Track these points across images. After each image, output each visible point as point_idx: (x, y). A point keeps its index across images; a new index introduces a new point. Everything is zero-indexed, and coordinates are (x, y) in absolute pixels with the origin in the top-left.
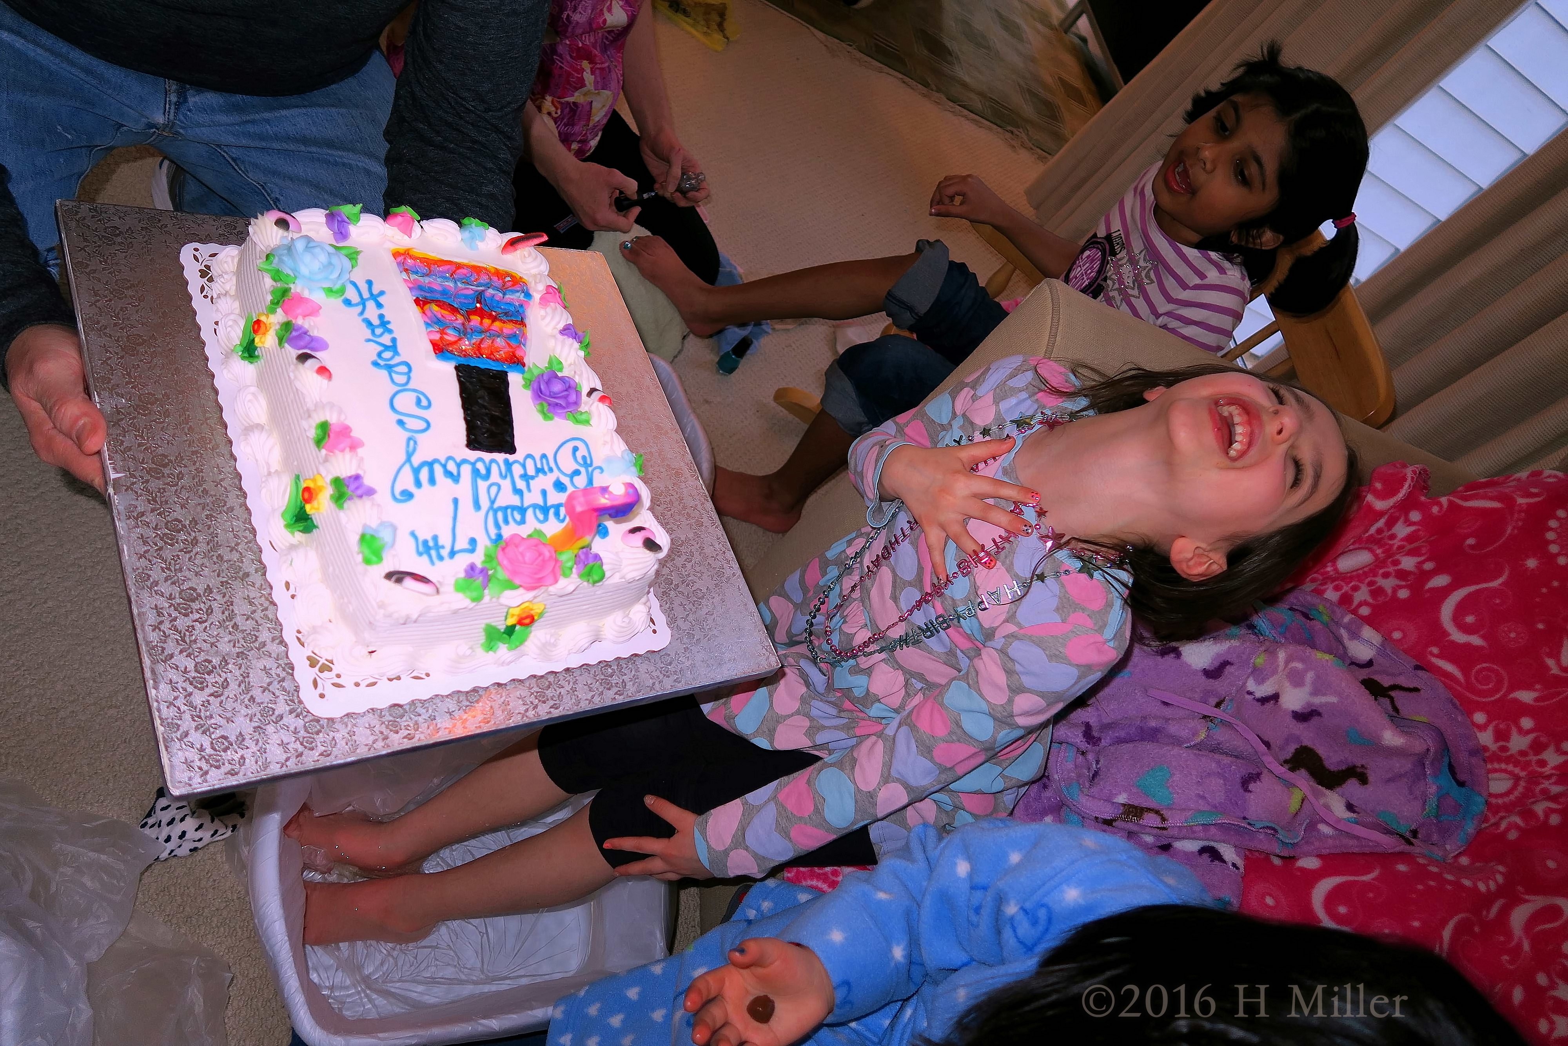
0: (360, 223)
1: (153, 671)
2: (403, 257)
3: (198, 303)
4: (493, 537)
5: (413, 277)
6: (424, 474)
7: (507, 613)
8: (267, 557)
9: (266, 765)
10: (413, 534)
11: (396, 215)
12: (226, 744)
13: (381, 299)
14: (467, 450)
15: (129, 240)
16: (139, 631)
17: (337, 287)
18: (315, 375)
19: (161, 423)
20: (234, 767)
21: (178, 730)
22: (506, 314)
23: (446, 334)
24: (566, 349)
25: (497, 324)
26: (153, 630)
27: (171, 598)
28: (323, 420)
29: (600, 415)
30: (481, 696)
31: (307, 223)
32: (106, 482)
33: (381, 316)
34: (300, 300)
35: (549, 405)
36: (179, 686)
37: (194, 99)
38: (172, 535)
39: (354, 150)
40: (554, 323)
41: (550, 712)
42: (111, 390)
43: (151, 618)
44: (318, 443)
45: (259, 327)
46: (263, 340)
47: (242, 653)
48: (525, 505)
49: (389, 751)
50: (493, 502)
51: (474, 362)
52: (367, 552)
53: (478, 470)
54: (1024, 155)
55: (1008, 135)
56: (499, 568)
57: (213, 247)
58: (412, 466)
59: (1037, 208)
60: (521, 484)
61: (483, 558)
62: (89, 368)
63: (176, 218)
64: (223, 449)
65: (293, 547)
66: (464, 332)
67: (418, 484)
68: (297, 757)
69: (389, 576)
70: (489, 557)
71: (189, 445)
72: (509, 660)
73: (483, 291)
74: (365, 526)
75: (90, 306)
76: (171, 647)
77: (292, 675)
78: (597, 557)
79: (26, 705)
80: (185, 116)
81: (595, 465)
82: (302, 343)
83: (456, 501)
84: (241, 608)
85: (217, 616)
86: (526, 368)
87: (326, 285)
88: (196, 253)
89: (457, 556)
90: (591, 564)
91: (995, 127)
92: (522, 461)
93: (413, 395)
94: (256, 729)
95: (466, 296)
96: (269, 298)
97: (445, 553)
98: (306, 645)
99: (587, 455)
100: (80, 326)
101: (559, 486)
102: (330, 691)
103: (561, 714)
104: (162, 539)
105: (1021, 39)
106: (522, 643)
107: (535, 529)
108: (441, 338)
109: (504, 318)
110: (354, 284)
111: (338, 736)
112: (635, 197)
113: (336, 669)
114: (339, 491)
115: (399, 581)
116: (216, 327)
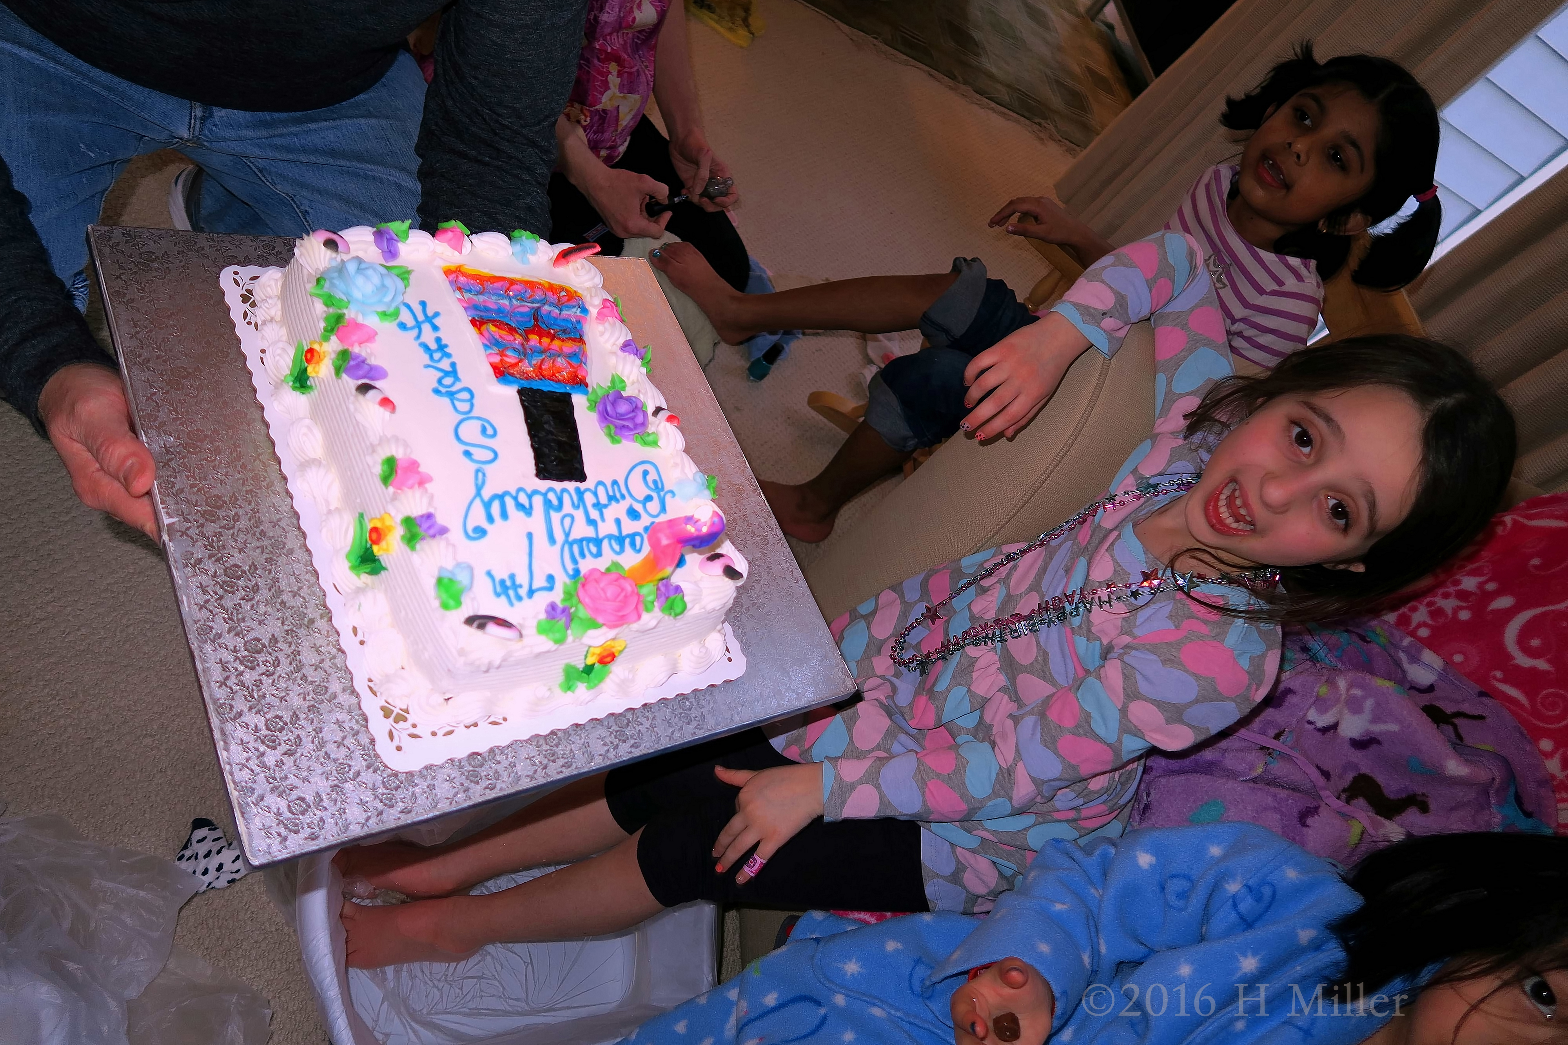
0: (410, 240)
1: (223, 732)
2: (454, 275)
3: (242, 330)
4: (571, 573)
5: (467, 295)
6: (496, 508)
7: (587, 652)
8: (332, 601)
9: (346, 827)
10: (489, 574)
11: (445, 231)
12: (304, 806)
13: (437, 321)
14: (537, 480)
15: (166, 265)
16: (205, 688)
17: (392, 310)
18: (377, 407)
19: (212, 461)
20: (313, 830)
21: (252, 794)
22: (564, 331)
23: (506, 356)
24: (628, 367)
25: (557, 343)
26: (220, 687)
27: (235, 650)
28: (389, 454)
29: (668, 435)
30: (560, 739)
31: (354, 243)
32: (159, 527)
33: (438, 340)
34: (356, 326)
35: (616, 427)
36: (250, 746)
37: (220, 113)
38: (232, 582)
39: (384, 165)
40: (612, 340)
41: (631, 752)
42: (158, 429)
43: (217, 673)
44: (385, 480)
45: (312, 356)
46: (317, 369)
47: (313, 706)
48: (601, 536)
49: (471, 803)
50: (567, 535)
51: (537, 385)
52: (444, 596)
53: (550, 501)
54: (1053, 148)
55: (1036, 127)
56: (580, 606)
57: (253, 270)
58: (482, 500)
59: (1067, 202)
60: (594, 514)
61: (562, 596)
62: (134, 406)
63: (213, 240)
64: (278, 487)
65: (359, 591)
66: (524, 353)
67: (490, 519)
68: (378, 816)
69: (470, 621)
70: (568, 595)
71: (243, 484)
72: (588, 699)
73: (539, 308)
74: (441, 569)
75: (131, 338)
76: (240, 705)
77: (366, 727)
78: (678, 589)
79: (61, 735)
80: (211, 131)
81: (666, 489)
82: (361, 373)
83: (530, 536)
84: (308, 657)
85: (284, 667)
86: (590, 389)
87: (381, 309)
88: (236, 277)
89: (536, 595)
90: (673, 597)
91: (1022, 119)
92: (593, 489)
93: (478, 424)
94: (335, 787)
95: (521, 313)
96: (322, 325)
97: (523, 592)
98: (378, 694)
99: (657, 478)
100: (122, 360)
101: (633, 514)
102: (406, 742)
103: (642, 753)
104: (221, 587)
105: (1047, 28)
106: (601, 681)
107: (613, 562)
108: (501, 360)
109: (563, 336)
110: (408, 306)
111: (418, 790)
112: (666, 202)
113: (411, 718)
114: (410, 531)
115: (481, 627)
116: (262, 355)
